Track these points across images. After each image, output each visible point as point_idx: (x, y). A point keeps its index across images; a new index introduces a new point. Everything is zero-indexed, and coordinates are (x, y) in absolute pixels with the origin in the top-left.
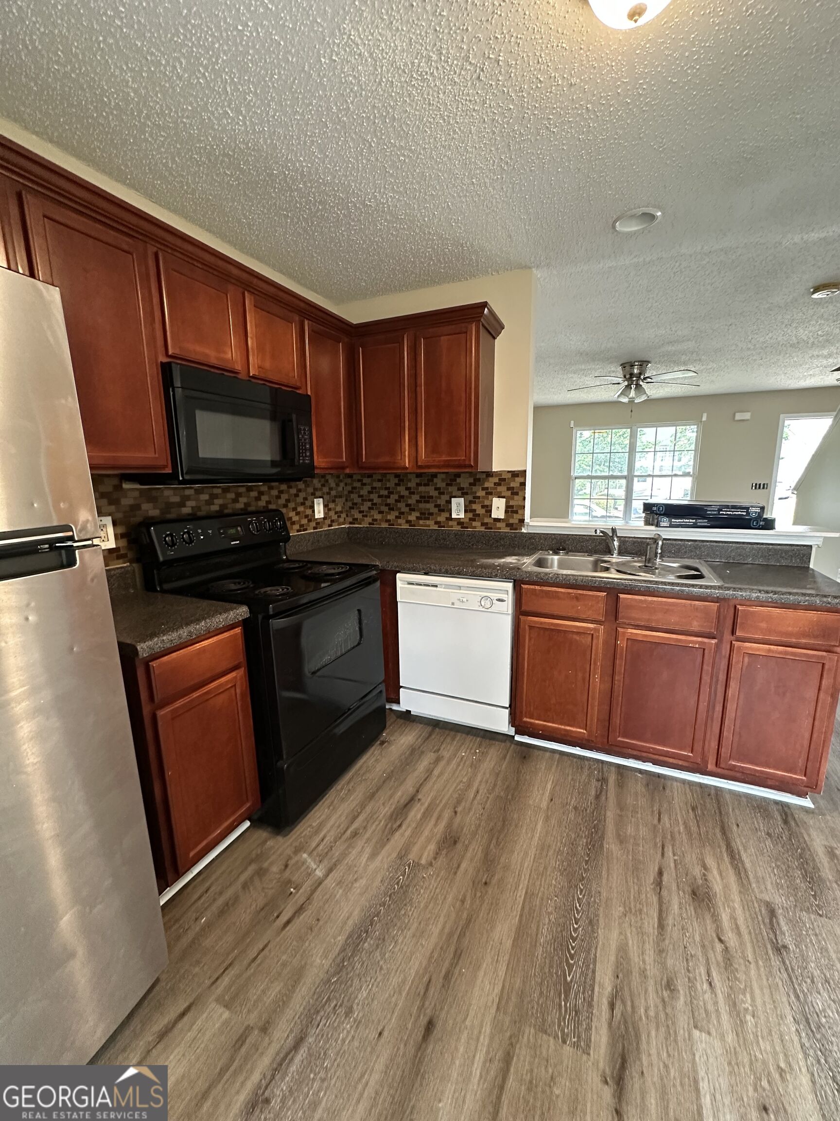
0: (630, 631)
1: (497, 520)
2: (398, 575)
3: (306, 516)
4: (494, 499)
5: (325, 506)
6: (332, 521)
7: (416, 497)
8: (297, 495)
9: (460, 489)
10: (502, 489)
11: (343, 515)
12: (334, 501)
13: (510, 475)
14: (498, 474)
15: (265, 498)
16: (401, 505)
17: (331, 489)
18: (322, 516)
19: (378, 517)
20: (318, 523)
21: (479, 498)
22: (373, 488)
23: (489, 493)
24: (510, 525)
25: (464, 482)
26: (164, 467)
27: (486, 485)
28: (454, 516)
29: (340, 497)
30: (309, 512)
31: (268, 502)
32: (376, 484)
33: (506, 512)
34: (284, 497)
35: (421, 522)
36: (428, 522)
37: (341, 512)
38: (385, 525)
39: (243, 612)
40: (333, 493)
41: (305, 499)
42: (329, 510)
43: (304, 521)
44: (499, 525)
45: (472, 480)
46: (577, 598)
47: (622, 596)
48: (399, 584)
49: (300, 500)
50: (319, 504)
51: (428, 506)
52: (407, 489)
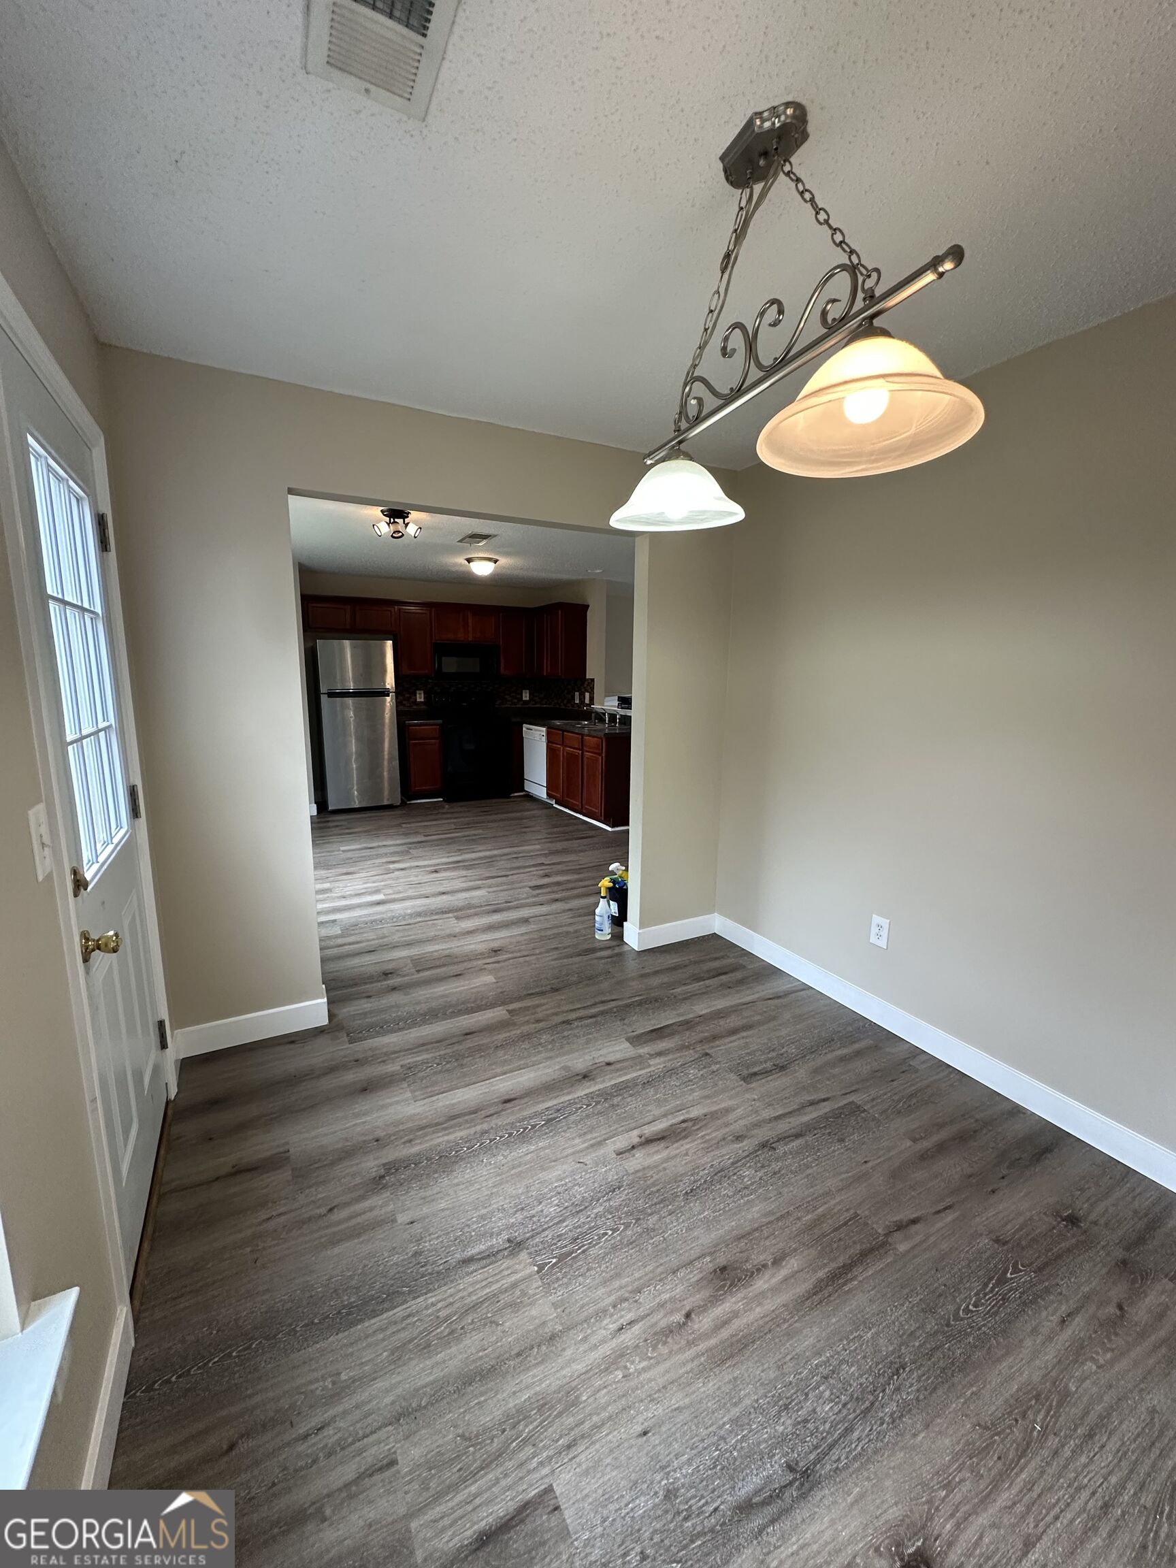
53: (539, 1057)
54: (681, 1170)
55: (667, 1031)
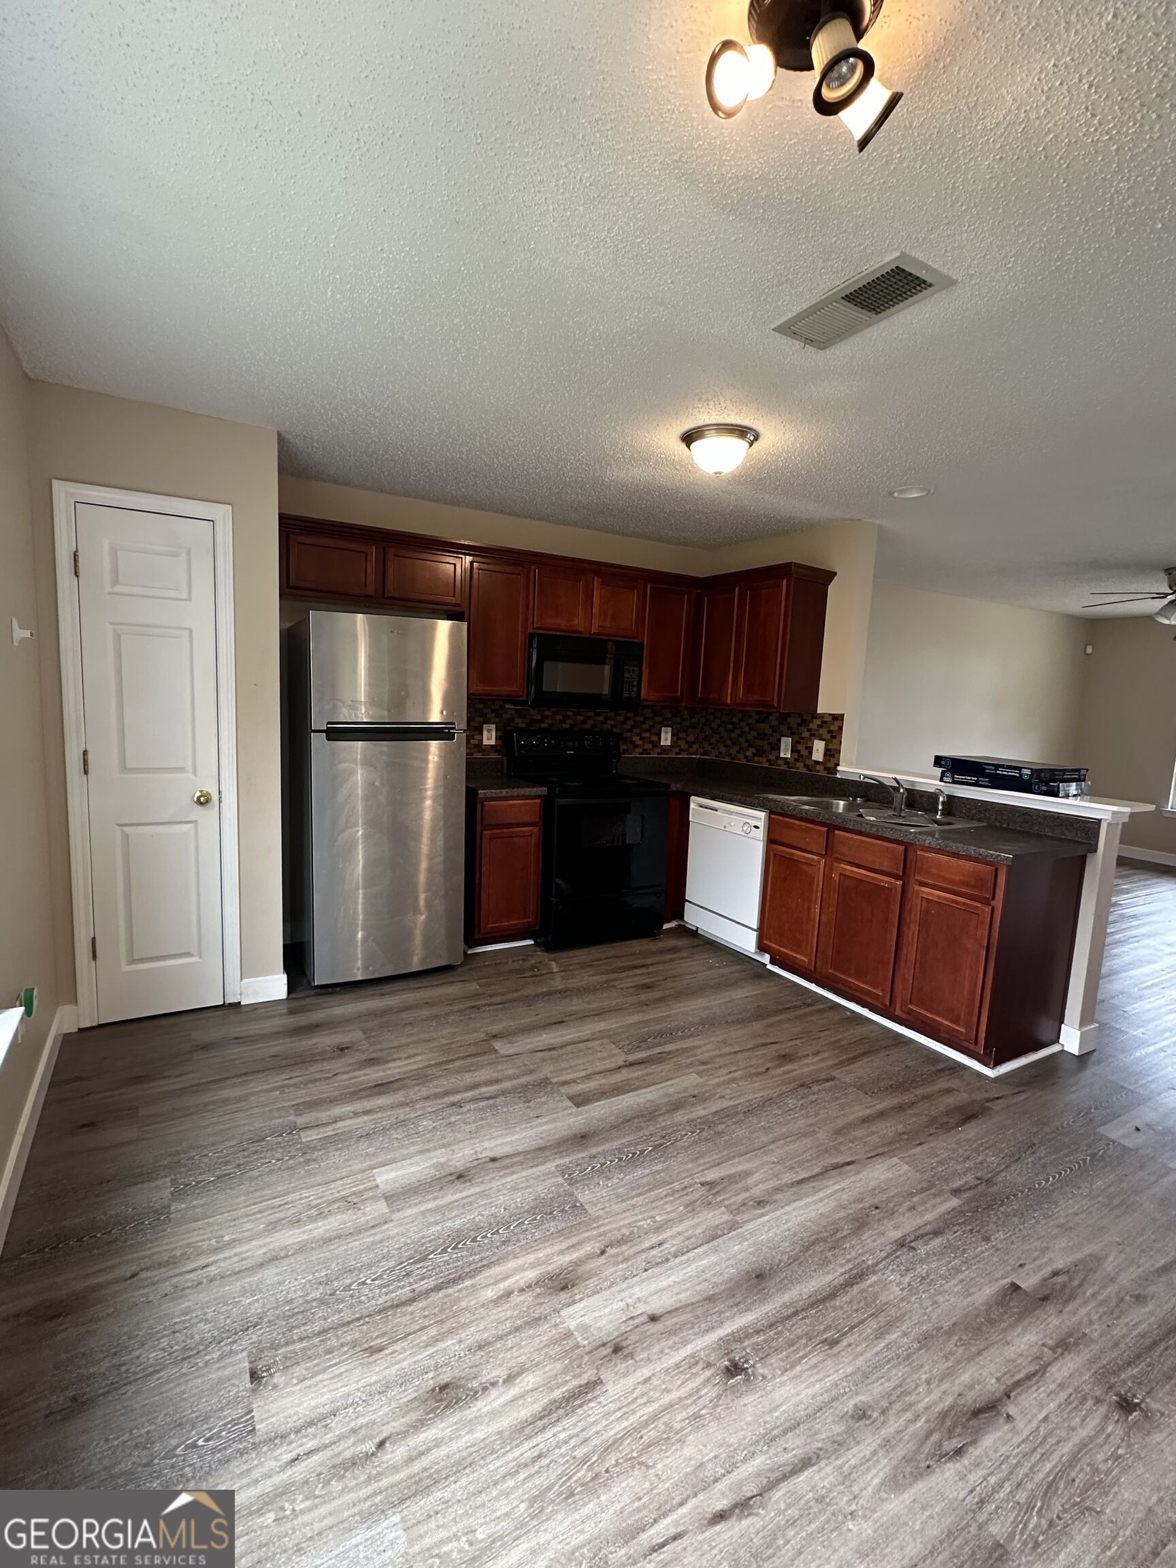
0: (842, 866)
1: (817, 763)
2: (693, 798)
3: (651, 742)
4: (816, 741)
5: (673, 735)
6: (681, 750)
7: (754, 734)
8: (643, 723)
9: (790, 728)
10: (823, 731)
11: (695, 746)
12: (685, 731)
13: (830, 719)
14: (822, 716)
15: (611, 722)
16: (742, 740)
17: (683, 720)
18: (669, 743)
19: (723, 750)
20: (664, 750)
21: (803, 738)
22: (722, 722)
23: (813, 735)
24: (826, 769)
25: (793, 721)
26: (521, 696)
27: (811, 726)
28: (782, 755)
29: (694, 728)
30: (655, 738)
31: (614, 726)
32: (725, 718)
33: (825, 755)
34: (630, 722)
35: (756, 759)
36: (761, 759)
37: (694, 743)
38: (727, 759)
39: (543, 790)
40: (686, 724)
41: (652, 727)
42: (679, 739)
43: (649, 746)
44: (818, 767)
45: (799, 720)
46: (806, 830)
47: (837, 832)
48: (692, 806)
49: (646, 726)
50: (666, 733)
51: (761, 743)
52: (748, 725)
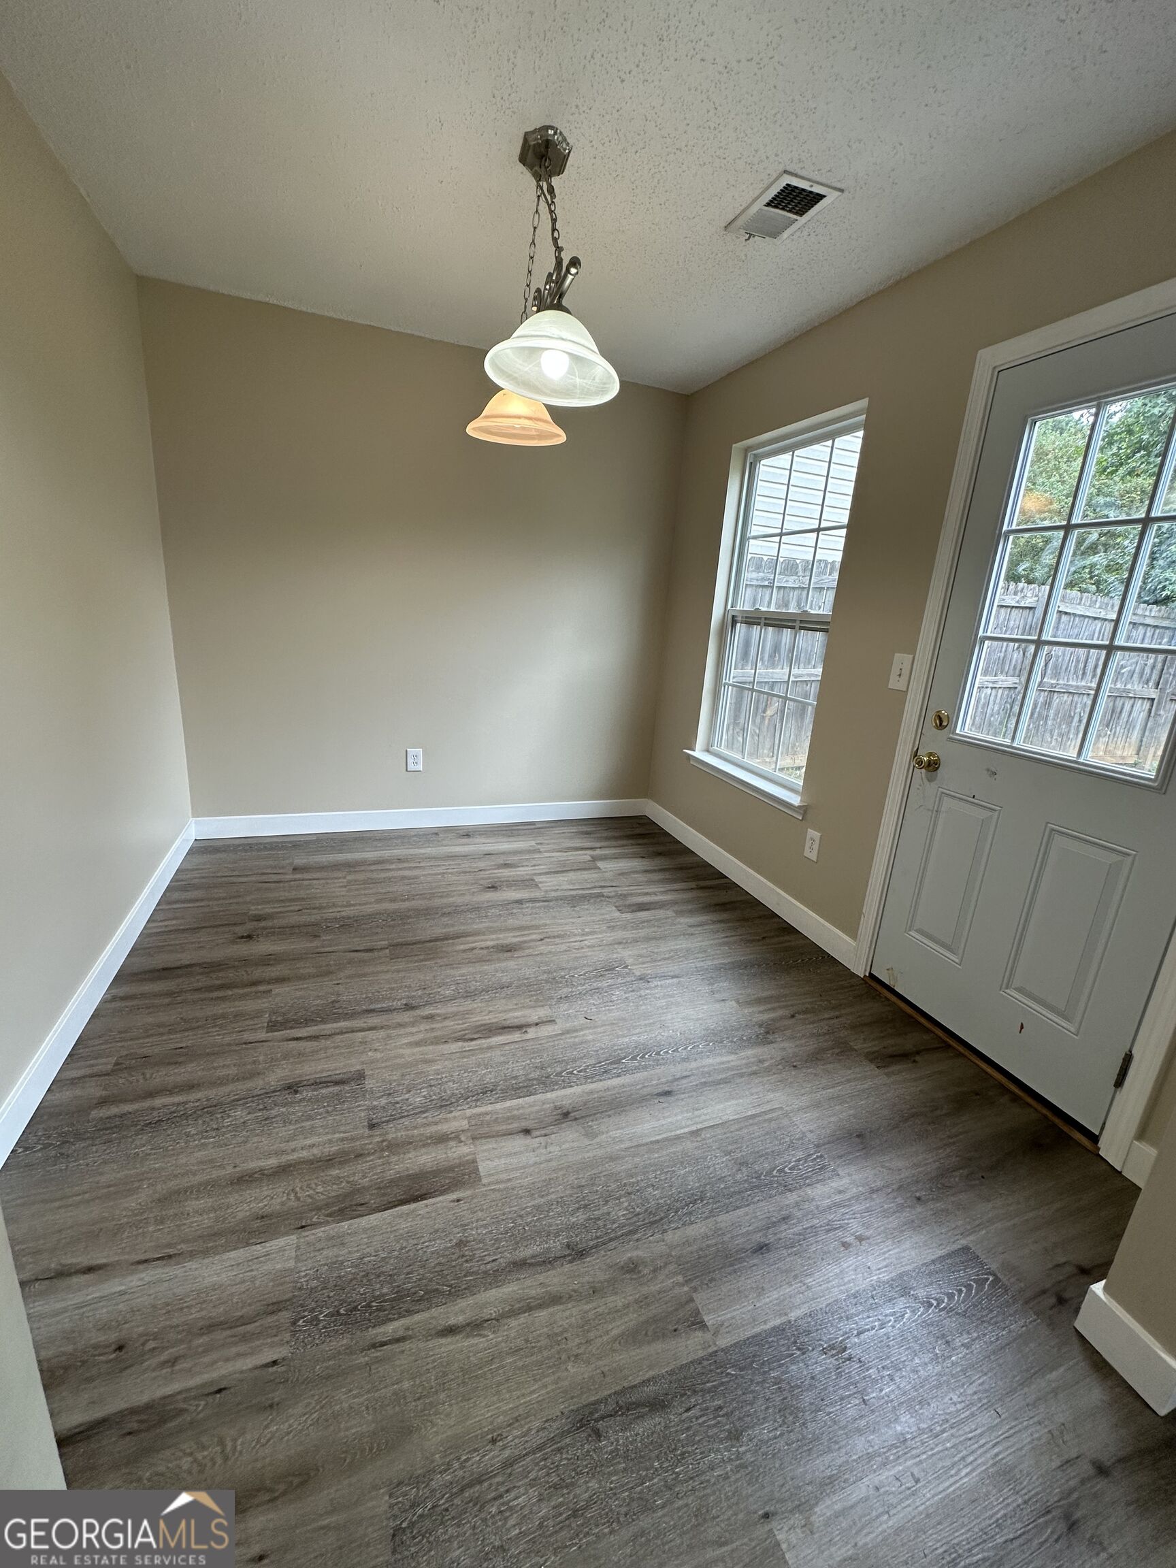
53: (628, 1164)
54: (503, 1001)
55: (397, 1193)
